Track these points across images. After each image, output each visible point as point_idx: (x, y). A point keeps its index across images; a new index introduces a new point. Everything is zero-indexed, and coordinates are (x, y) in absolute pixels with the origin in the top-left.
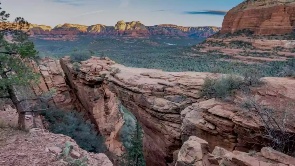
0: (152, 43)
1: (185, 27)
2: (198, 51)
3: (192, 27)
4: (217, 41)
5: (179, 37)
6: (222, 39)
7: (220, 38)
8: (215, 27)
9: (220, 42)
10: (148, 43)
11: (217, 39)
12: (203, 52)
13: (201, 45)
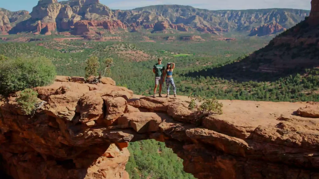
0: (130, 52)
1: (214, 12)
2: (254, 70)
3: (232, 11)
4: (302, 43)
5: (199, 37)
6: (316, 39)
7: (309, 37)
8: (291, 10)
9: (311, 45)
10: (120, 52)
11: (302, 39)
12: (268, 73)
13: (262, 56)
